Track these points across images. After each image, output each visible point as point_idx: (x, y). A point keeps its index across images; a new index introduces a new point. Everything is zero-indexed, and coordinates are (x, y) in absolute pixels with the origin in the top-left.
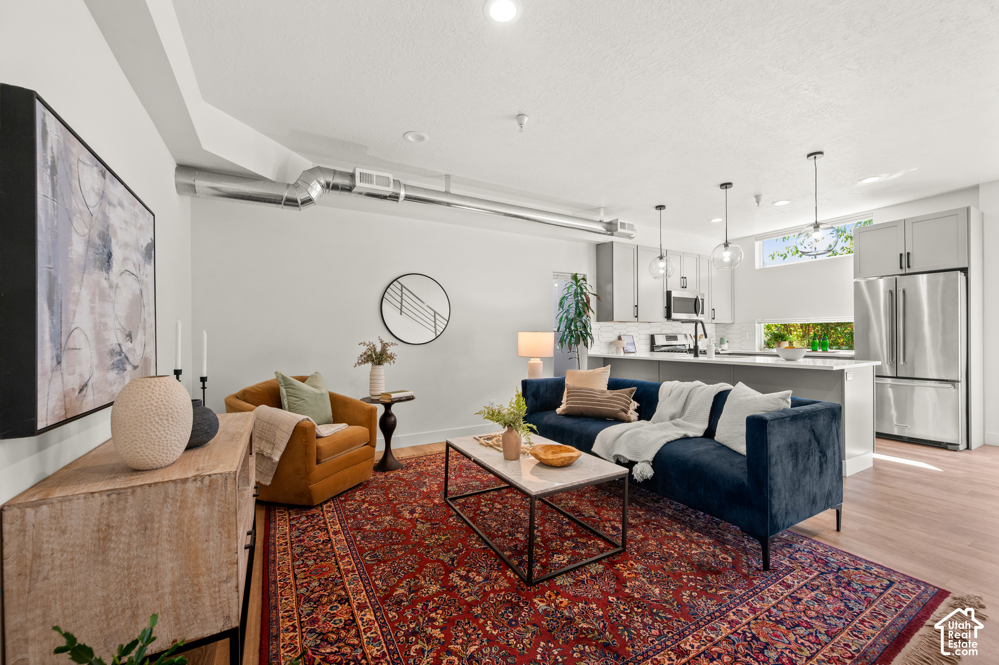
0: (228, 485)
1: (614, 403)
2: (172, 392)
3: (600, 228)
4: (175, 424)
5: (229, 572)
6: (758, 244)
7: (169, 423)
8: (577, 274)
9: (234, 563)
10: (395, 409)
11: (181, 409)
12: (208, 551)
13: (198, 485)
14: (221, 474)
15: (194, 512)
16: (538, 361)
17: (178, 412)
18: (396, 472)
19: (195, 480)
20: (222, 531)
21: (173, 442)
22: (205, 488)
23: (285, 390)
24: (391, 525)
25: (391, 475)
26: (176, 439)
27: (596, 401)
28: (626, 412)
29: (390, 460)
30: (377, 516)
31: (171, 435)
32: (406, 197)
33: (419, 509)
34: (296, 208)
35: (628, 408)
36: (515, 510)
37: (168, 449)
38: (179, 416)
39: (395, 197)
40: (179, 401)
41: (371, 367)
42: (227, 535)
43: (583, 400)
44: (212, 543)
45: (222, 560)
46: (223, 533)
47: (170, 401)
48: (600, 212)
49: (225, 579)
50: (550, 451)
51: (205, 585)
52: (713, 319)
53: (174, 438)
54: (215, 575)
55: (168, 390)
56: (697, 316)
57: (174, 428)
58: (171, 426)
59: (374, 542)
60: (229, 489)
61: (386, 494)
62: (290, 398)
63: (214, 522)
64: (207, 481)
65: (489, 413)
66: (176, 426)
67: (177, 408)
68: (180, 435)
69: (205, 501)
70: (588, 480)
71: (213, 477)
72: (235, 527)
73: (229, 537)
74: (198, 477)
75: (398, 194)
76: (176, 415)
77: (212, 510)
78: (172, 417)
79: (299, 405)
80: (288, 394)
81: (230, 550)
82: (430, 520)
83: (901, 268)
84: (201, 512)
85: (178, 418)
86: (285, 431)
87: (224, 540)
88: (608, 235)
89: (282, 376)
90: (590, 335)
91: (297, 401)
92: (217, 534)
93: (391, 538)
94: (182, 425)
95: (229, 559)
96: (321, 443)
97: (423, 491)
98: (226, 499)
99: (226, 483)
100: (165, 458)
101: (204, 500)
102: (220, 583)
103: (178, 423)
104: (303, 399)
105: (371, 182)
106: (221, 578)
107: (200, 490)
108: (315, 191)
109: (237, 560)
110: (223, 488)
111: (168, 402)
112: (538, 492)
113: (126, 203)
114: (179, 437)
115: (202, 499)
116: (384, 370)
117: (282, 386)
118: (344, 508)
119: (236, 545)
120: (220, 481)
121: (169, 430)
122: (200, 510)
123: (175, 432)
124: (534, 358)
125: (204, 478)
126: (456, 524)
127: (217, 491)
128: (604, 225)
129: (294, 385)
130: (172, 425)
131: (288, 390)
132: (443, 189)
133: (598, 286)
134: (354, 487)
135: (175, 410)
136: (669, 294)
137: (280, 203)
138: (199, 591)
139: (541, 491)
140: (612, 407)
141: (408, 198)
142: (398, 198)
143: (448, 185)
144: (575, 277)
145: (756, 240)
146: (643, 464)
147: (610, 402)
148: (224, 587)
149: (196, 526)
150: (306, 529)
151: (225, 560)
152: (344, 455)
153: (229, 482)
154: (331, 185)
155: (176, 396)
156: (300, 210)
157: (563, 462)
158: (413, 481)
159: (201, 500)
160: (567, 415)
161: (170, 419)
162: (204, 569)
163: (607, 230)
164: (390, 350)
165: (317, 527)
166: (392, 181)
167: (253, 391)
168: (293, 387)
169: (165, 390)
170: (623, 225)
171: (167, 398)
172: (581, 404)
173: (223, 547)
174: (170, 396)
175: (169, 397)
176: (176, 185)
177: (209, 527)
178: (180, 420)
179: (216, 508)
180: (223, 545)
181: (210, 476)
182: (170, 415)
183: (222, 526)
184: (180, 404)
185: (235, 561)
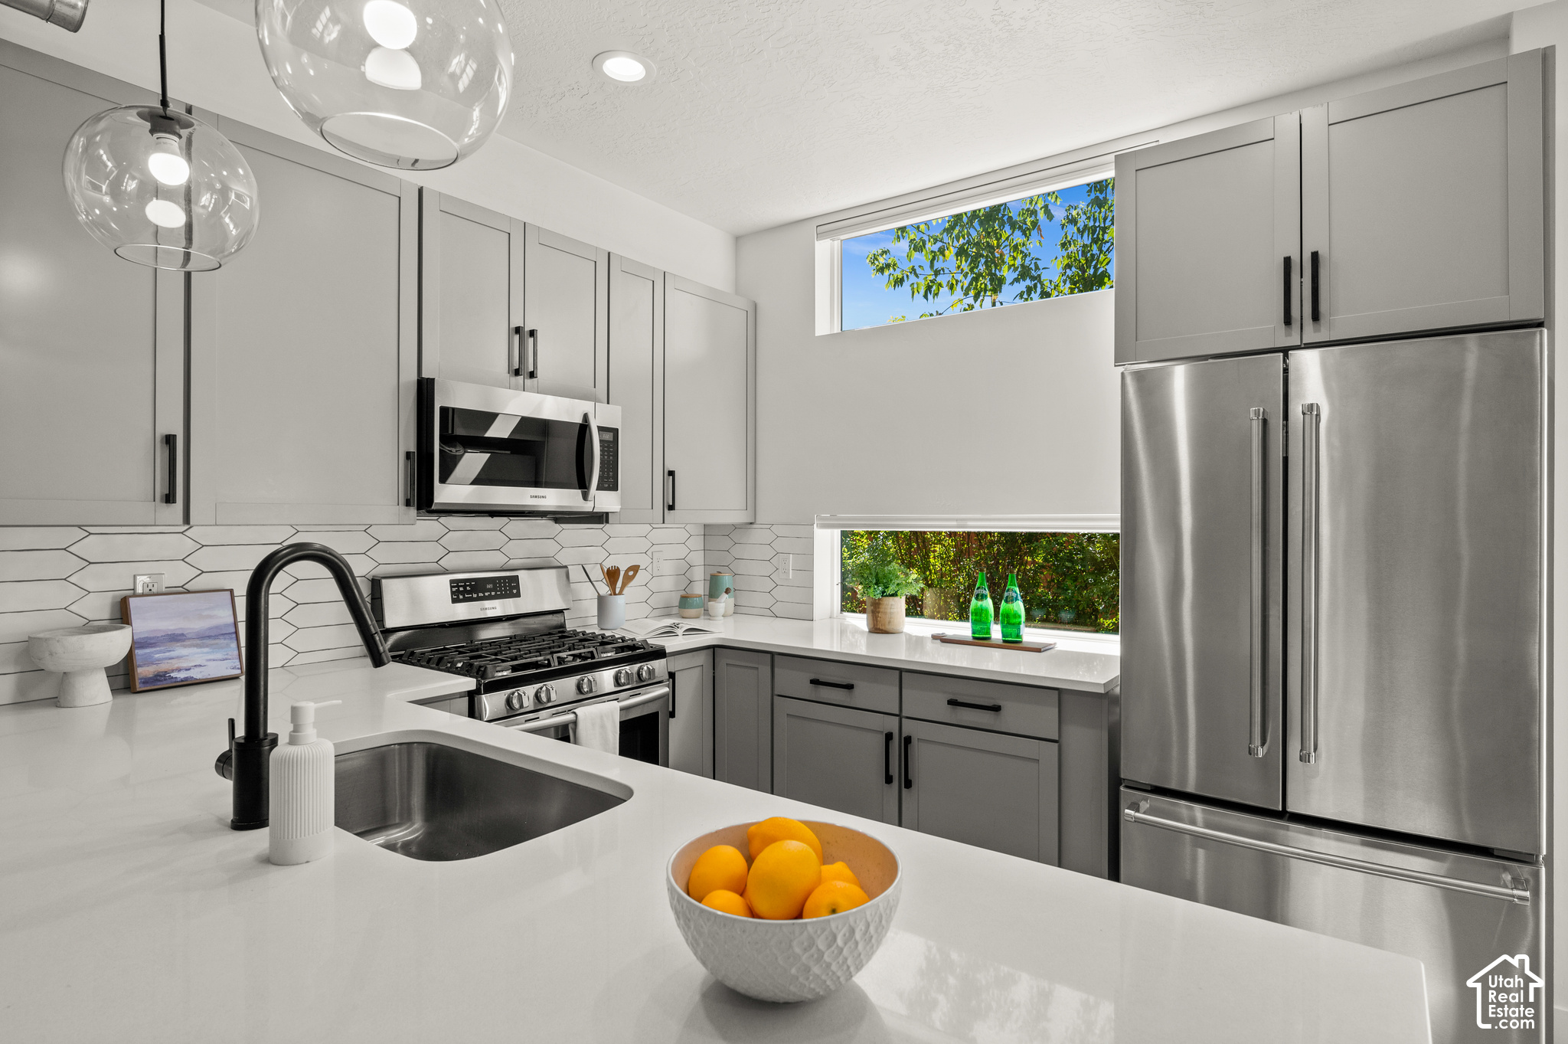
6: (825, 250)
52: (671, 508)
56: (585, 497)
83: (1288, 321)
136: (425, 389)
145: (820, 236)
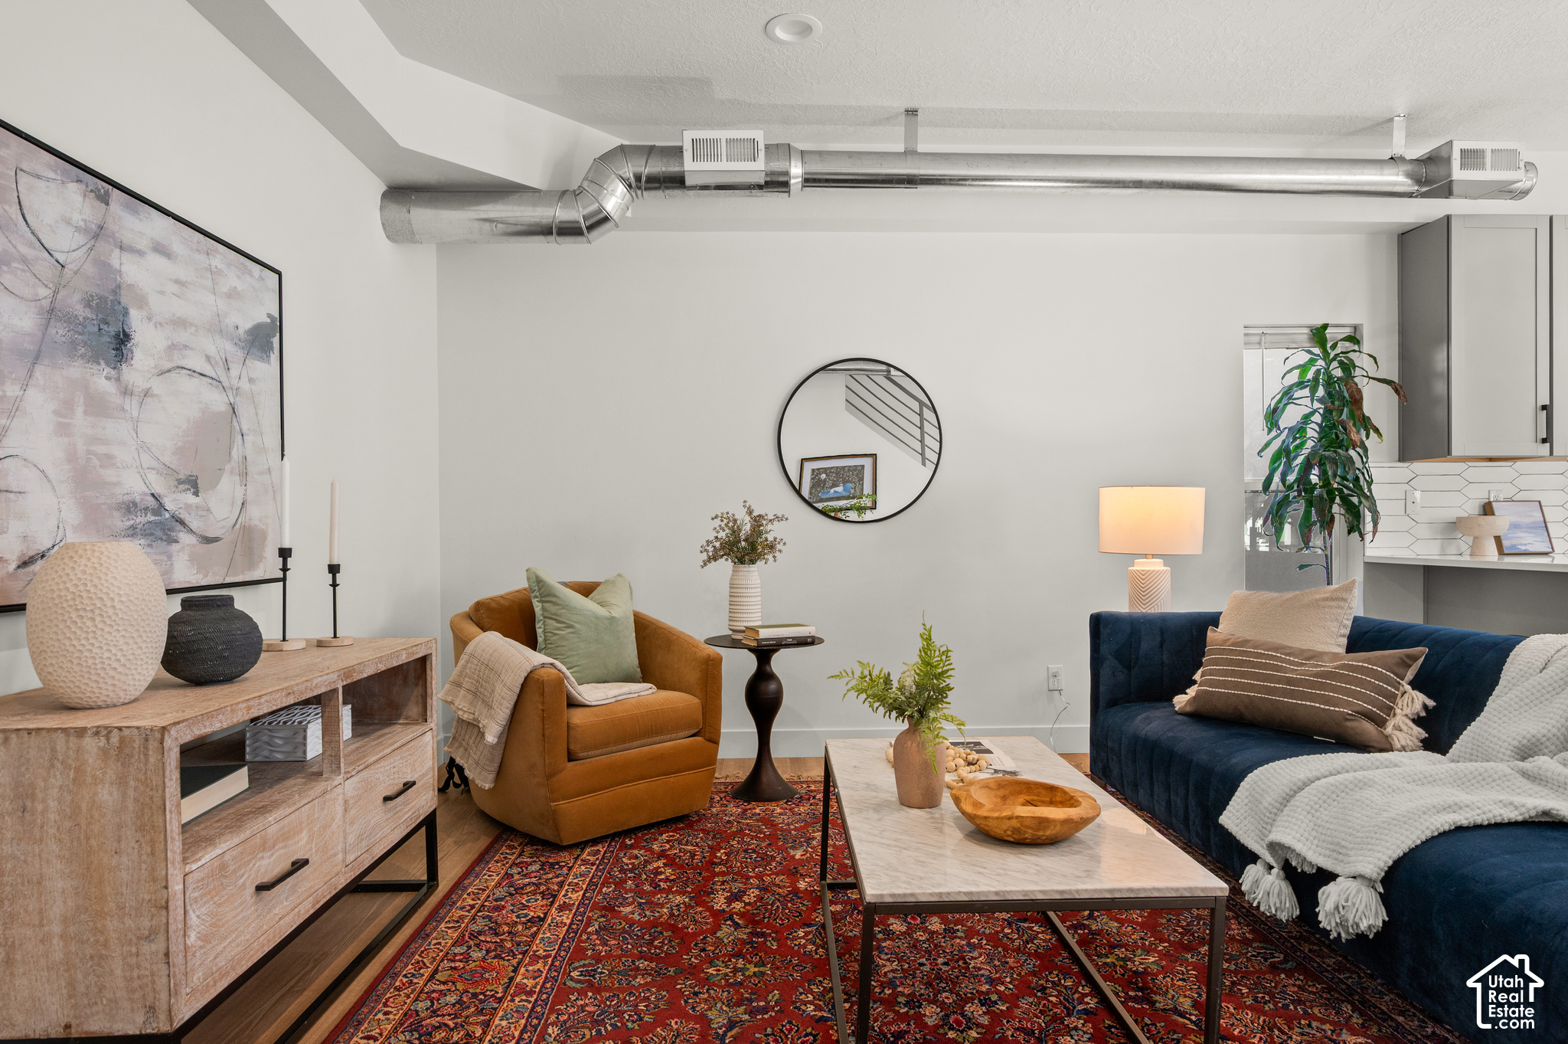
0: (150, 753)
1: (1335, 689)
2: (108, 569)
3: (1396, 178)
4: (107, 629)
5: (154, 923)
7: (96, 626)
8: (1325, 326)
9: (162, 907)
10: (779, 663)
11: (122, 602)
12: (118, 873)
13: (101, 744)
14: (138, 728)
15: (96, 794)
16: (1157, 565)
17: (114, 607)
18: (772, 806)
19: (97, 733)
20: (142, 840)
21: (107, 662)
22: (112, 751)
23: (540, 604)
24: (672, 915)
25: (757, 811)
26: (113, 658)
27: (1279, 680)
28: (1380, 723)
29: (766, 778)
30: (662, 891)
31: (101, 648)
32: (806, 180)
33: (752, 895)
34: (580, 239)
35: (1389, 711)
36: (969, 944)
37: (99, 674)
38: (117, 614)
39: (777, 183)
40: (119, 588)
41: (732, 568)
42: (149, 850)
43: (1243, 675)
44: (125, 859)
45: (142, 896)
46: (143, 845)
47: (100, 587)
48: (1390, 133)
49: (147, 933)
50: (1022, 799)
51: (114, 936)
53: (107, 655)
54: (130, 922)
55: (101, 565)
57: (106, 636)
58: (99, 633)
59: (613, 942)
60: (152, 760)
61: (714, 849)
62: (549, 621)
63: (129, 820)
64: (115, 738)
65: (863, 677)
66: (110, 633)
67: (112, 599)
68: (122, 650)
69: (114, 777)
70: (1062, 892)
71: (126, 732)
72: (162, 836)
73: (153, 854)
74: (102, 729)
75: (787, 173)
76: (111, 612)
77: (124, 795)
78: (102, 616)
79: (563, 638)
80: (547, 614)
81: (154, 880)
82: (755, 923)
84: (107, 795)
85: (114, 618)
86: (508, 684)
87: (144, 857)
88: (1424, 195)
89: (537, 577)
90: (1370, 499)
91: (559, 629)
92: (133, 844)
93: (650, 943)
94: (123, 633)
95: (154, 898)
96: (578, 717)
97: (794, 856)
98: (146, 779)
99: (146, 748)
100: (96, 691)
101: (111, 774)
102: (139, 938)
103: (115, 627)
104: (571, 627)
105: (715, 157)
106: (139, 929)
107: (104, 753)
108: (614, 198)
109: (167, 902)
110: (142, 756)
111: (96, 586)
112: (882, 896)
113: (177, 247)
114: (119, 654)
115: (108, 770)
116: (755, 574)
117: (536, 597)
118: (618, 859)
119: (164, 872)
120: (137, 742)
121: (96, 638)
122: (106, 792)
123: (108, 644)
124: (1145, 556)
125: (110, 732)
126: (805, 946)
127: (133, 760)
128: (1408, 167)
129: (555, 596)
130: (102, 630)
131: (547, 605)
132: (900, 148)
133: (1406, 355)
134: (658, 824)
135: (109, 603)
137: (551, 233)
138: (105, 945)
139: (893, 895)
140: (1327, 701)
141: (810, 181)
142: (785, 185)
143: (911, 135)
144: (1319, 335)
146: (1353, 885)
147: (1323, 687)
148: (147, 948)
149: (100, 821)
150: (522, 888)
151: (147, 897)
152: (635, 752)
153: (151, 747)
154: (644, 179)
155: (115, 578)
156: (589, 242)
157: (1016, 830)
158: (789, 831)
159: (106, 773)
160: (1197, 716)
161: (98, 619)
162: (112, 905)
163: (1419, 182)
164: (773, 531)
165: (543, 888)
166: (762, 146)
167: (494, 605)
168: (554, 599)
169: (97, 566)
170: (1472, 158)
171: (96, 581)
172: (1243, 687)
173: (143, 871)
174: (102, 576)
175: (100, 578)
176: (383, 225)
177: (120, 827)
178: (121, 623)
179: (131, 793)
180: (144, 866)
181: (120, 729)
182: (97, 612)
183: (141, 829)
184: (122, 593)
185: (164, 904)
